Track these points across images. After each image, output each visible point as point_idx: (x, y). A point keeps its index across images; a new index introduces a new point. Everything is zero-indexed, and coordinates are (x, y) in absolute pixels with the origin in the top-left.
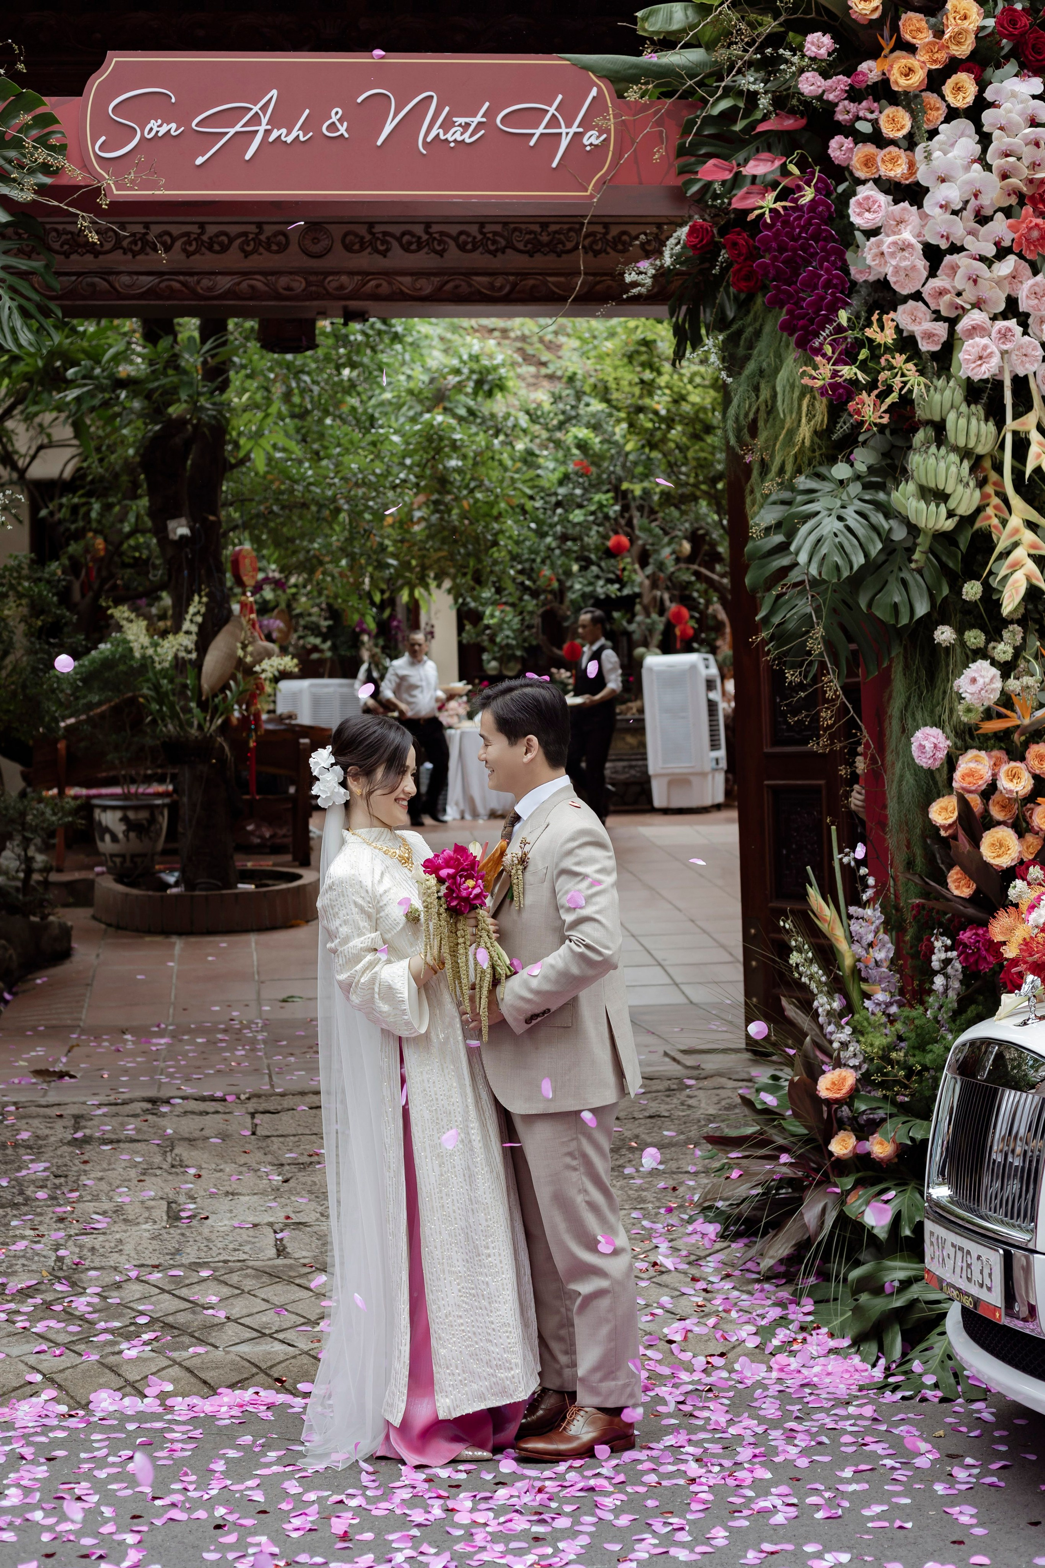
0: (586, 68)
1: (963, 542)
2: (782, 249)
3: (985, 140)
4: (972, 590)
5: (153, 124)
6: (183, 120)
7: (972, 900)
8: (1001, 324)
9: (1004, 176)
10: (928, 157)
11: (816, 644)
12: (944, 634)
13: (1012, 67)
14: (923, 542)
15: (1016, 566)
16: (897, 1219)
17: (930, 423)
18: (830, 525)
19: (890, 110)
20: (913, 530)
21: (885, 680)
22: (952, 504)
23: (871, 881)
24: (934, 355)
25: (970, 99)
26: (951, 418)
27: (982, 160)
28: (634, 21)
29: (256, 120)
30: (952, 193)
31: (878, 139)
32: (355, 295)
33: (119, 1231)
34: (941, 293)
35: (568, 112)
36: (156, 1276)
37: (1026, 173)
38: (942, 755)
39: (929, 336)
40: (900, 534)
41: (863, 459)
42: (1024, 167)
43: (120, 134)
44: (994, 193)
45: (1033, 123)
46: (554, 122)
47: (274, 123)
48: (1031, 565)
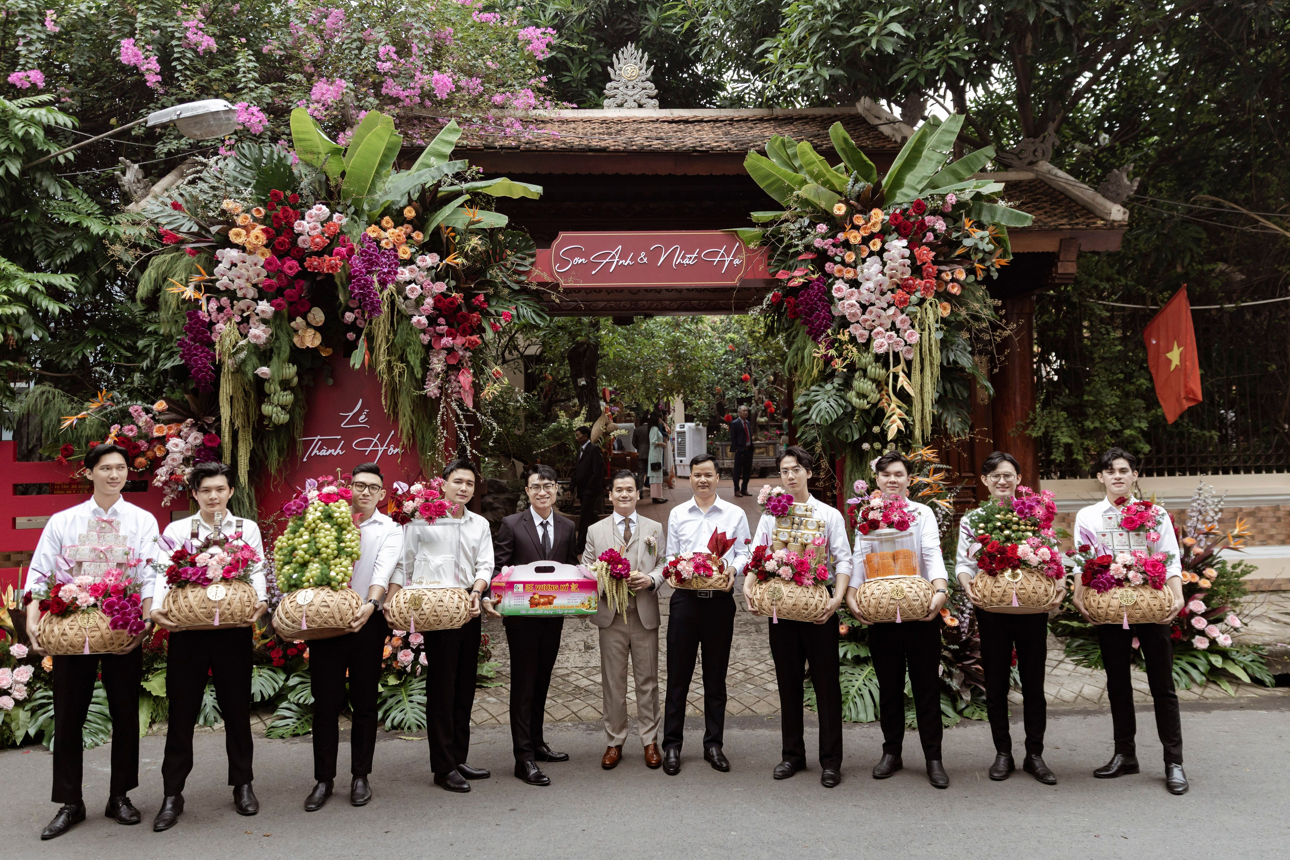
1: (873, 413)
3: (884, 264)
4: (876, 429)
5: (576, 259)
6: (587, 257)
8: (889, 333)
9: (891, 278)
10: (862, 270)
11: (819, 446)
12: (866, 446)
13: (895, 236)
14: (858, 413)
15: (893, 422)
17: (861, 369)
18: (824, 405)
19: (848, 252)
20: (854, 407)
21: (843, 461)
22: (869, 399)
24: (863, 344)
25: (879, 248)
26: (869, 368)
27: (882, 272)
28: (750, 216)
30: (870, 285)
31: (843, 263)
34: (866, 320)
35: (728, 252)
37: (899, 276)
39: (861, 335)
40: (849, 408)
41: (837, 381)
42: (899, 274)
43: (565, 263)
44: (887, 284)
45: (903, 257)
46: (723, 256)
47: (620, 258)
48: (899, 422)
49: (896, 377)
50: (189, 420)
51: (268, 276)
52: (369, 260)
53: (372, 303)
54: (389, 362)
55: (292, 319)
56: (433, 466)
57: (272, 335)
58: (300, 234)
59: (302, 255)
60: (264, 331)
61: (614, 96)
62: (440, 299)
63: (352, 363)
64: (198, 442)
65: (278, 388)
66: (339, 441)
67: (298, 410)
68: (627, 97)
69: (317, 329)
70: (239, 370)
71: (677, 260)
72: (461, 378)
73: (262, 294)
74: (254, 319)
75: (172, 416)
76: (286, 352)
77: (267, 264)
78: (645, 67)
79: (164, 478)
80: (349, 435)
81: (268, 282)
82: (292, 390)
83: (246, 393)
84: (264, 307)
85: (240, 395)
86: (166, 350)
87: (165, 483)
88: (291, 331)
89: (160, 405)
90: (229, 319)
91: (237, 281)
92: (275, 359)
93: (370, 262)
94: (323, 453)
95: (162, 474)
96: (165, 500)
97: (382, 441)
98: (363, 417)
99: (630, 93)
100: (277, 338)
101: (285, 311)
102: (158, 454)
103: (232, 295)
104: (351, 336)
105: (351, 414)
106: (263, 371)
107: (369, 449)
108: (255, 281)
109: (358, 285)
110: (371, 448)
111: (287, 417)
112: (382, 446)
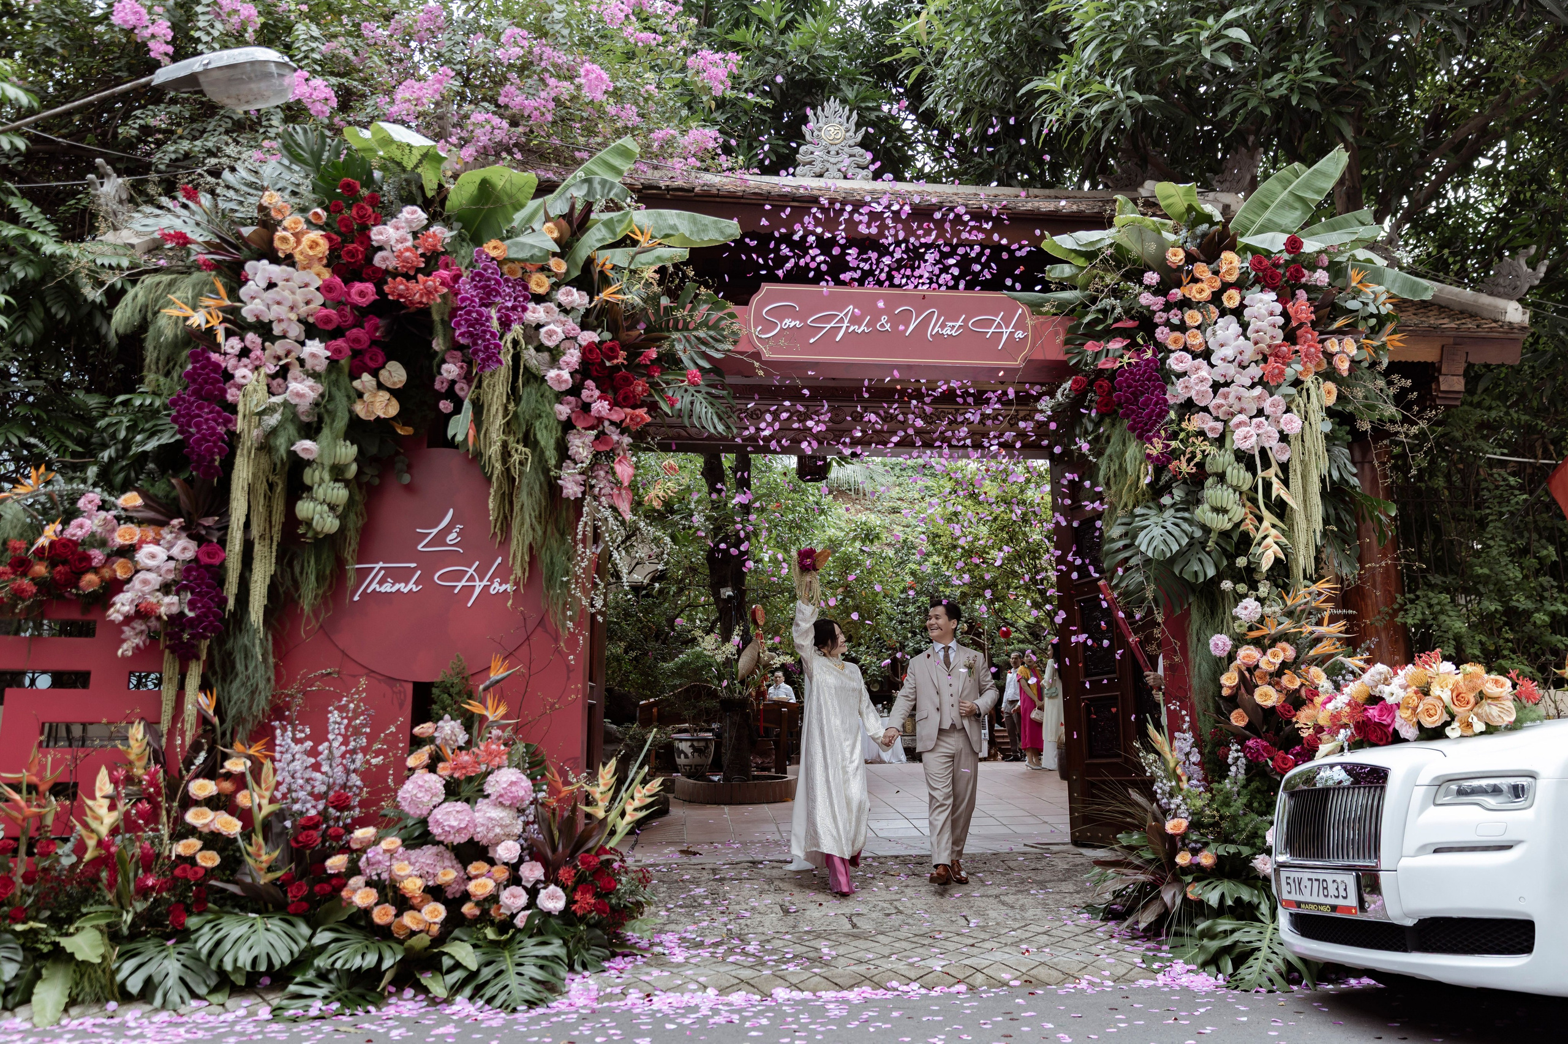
0: (1015, 299)
1: (1236, 537)
2: (1129, 386)
3: (1244, 326)
4: (1241, 562)
5: (787, 321)
6: (803, 319)
7: (1246, 727)
8: (1255, 420)
9: (1256, 343)
10: (1214, 333)
11: (1149, 595)
12: (1225, 586)
13: (1257, 287)
14: (1214, 536)
15: (1267, 548)
16: (1222, 896)
17: (1216, 474)
18: (1157, 531)
19: (1190, 312)
20: (1206, 530)
21: (1187, 614)
22: (1231, 514)
23: (1187, 719)
24: (1216, 439)
25: (1237, 303)
26: (1229, 470)
27: (1244, 334)
28: (1044, 272)
29: (842, 320)
30: (1228, 352)
31: (1182, 328)
33: (758, 918)
34: (1219, 407)
35: (1007, 321)
36: (788, 937)
37: (1268, 341)
38: (1228, 648)
39: (1212, 429)
40: (1198, 533)
41: (1178, 494)
42: (1267, 337)
43: (769, 326)
44: (1250, 351)
45: (1271, 314)
46: (999, 326)
47: (851, 322)
48: (1276, 547)
49: (1267, 485)
50: (175, 522)
51: (324, 305)
52: (482, 287)
53: (487, 348)
54: (505, 445)
55: (355, 375)
56: (565, 604)
57: (322, 395)
58: (381, 248)
59: (380, 277)
60: (312, 388)
61: (810, 163)
62: (587, 351)
63: (450, 434)
64: (189, 555)
65: (327, 477)
66: (413, 570)
67: (352, 516)
68: (828, 165)
69: (394, 393)
70: (265, 447)
71: (933, 329)
72: (618, 468)
73: (311, 330)
74: (295, 371)
75: (151, 514)
76: (342, 422)
77: (325, 289)
78: (853, 128)
79: (126, 609)
80: (429, 563)
81: (325, 312)
82: (347, 483)
83: (271, 486)
84: (316, 348)
85: (262, 488)
86: (143, 431)
87: (128, 619)
88: (354, 395)
89: (131, 500)
90: (257, 368)
91: (275, 307)
92: (326, 432)
93: (488, 295)
94: (387, 588)
95: (123, 604)
96: (125, 646)
97: (481, 573)
98: (453, 535)
99: (833, 160)
100: (331, 398)
101: (344, 362)
102: (120, 574)
103: (264, 329)
104: (445, 406)
105: (435, 531)
106: (305, 447)
107: (460, 585)
108: (303, 310)
109: (466, 320)
110: (463, 583)
111: (337, 523)
112: (481, 580)
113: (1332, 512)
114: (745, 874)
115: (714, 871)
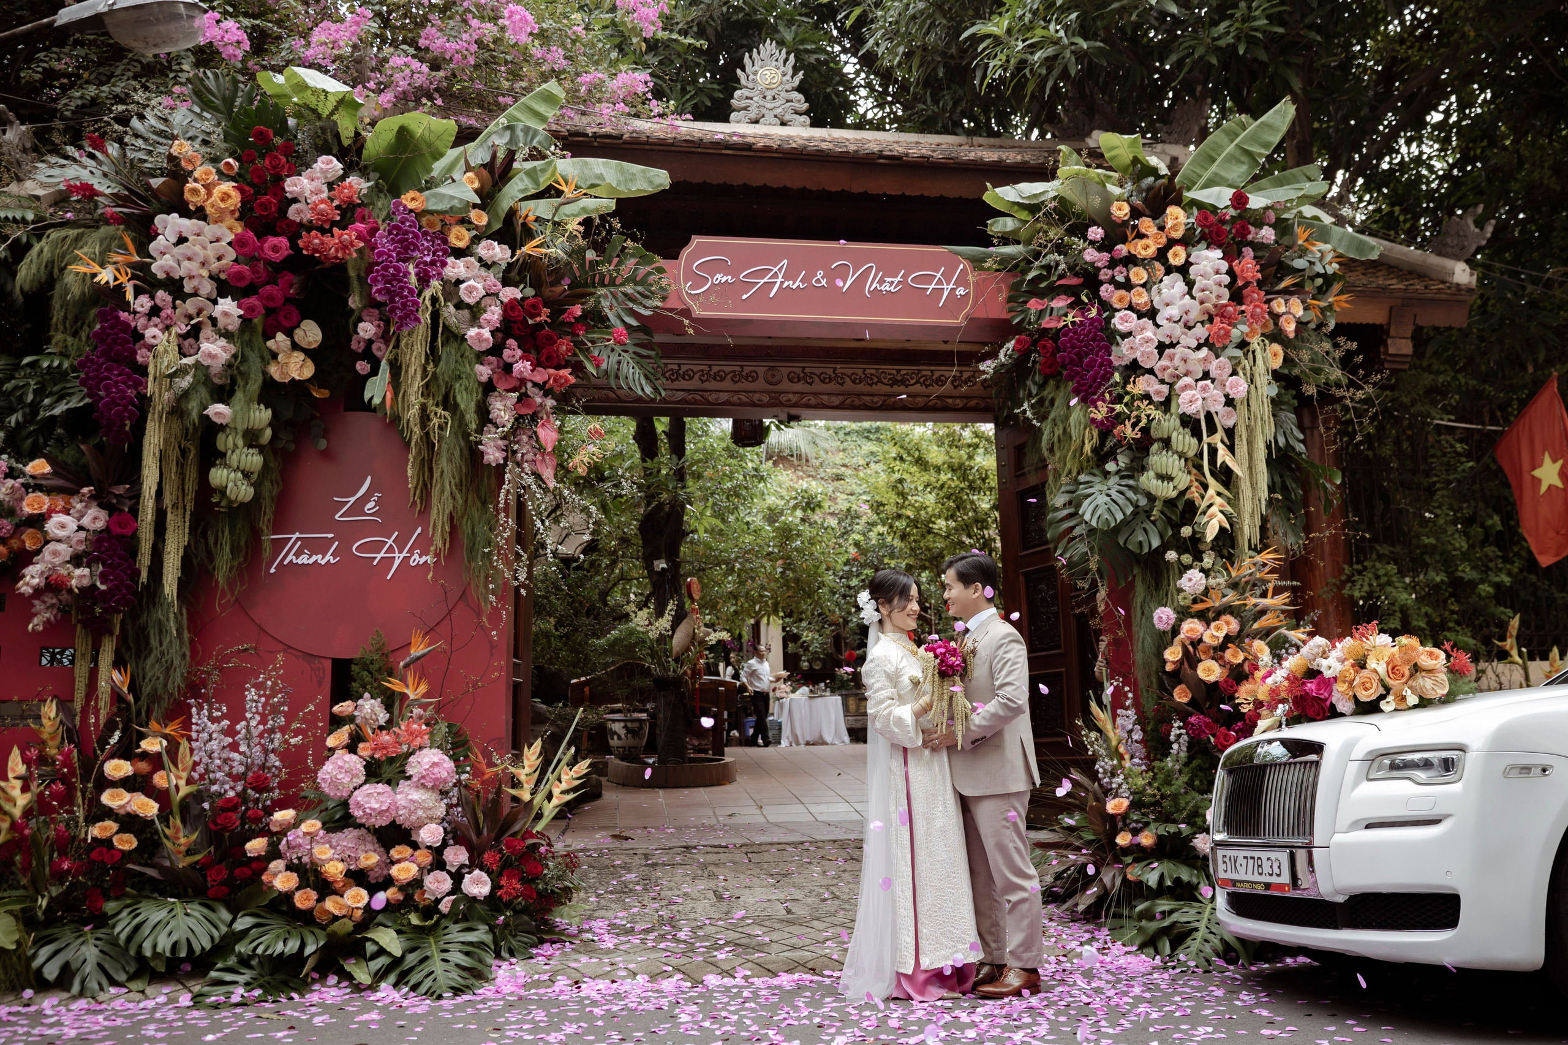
0: (957, 253)
1: (1181, 505)
2: (1073, 347)
3: (1190, 284)
4: (1186, 531)
5: (718, 276)
6: (735, 275)
7: (1189, 704)
8: (1200, 383)
9: (1202, 303)
10: (1159, 292)
11: (1093, 566)
12: (1171, 555)
13: (1203, 244)
14: (1158, 504)
15: (1212, 516)
16: (1162, 877)
17: (1161, 440)
18: (1102, 499)
19: (1135, 269)
20: (1151, 498)
21: (1131, 586)
22: (1176, 482)
23: (1130, 695)
24: (1161, 403)
25: (1183, 261)
26: (1174, 435)
27: (1190, 293)
28: (986, 226)
29: (775, 275)
30: (1174, 311)
31: (1128, 286)
32: (796, 405)
33: (689, 904)
34: (1165, 369)
35: (947, 277)
36: (721, 923)
37: (1214, 300)
38: (1172, 622)
39: (1158, 393)
40: (1143, 502)
41: (1123, 460)
42: (1213, 296)
43: (700, 281)
44: (1196, 312)
45: (1218, 273)
46: (940, 282)
47: (786, 277)
48: (1221, 516)
49: (1213, 451)
50: (85, 490)
51: (236, 261)
52: (401, 241)
53: (404, 305)
54: (423, 408)
55: (269, 335)
56: (487, 576)
57: (235, 356)
58: (295, 200)
59: (295, 231)
60: (224, 349)
61: (745, 109)
62: (509, 308)
63: (367, 396)
64: (100, 525)
65: (240, 442)
66: (332, 540)
67: (267, 484)
68: (764, 111)
69: (308, 353)
70: (177, 410)
71: (871, 285)
72: (542, 433)
73: (224, 287)
74: (207, 331)
75: (60, 482)
76: (255, 385)
77: (237, 244)
78: (790, 72)
79: (36, 581)
80: (348, 532)
81: (237, 268)
82: (262, 449)
83: (184, 452)
84: (228, 307)
85: (174, 454)
86: (51, 394)
87: (38, 592)
88: (268, 356)
89: (39, 467)
90: (167, 328)
91: (186, 263)
92: (239, 395)
93: (406, 248)
94: (304, 560)
95: (32, 577)
96: (36, 620)
98: (371, 504)
99: (769, 105)
100: (244, 359)
101: (257, 321)
102: (30, 546)
103: (175, 287)
104: (362, 367)
105: (353, 499)
106: (218, 411)
107: (379, 556)
108: (215, 266)
109: (383, 276)
110: (382, 554)
111: (251, 491)
112: (400, 552)
113: (1277, 479)
114: (678, 859)
115: (646, 856)
